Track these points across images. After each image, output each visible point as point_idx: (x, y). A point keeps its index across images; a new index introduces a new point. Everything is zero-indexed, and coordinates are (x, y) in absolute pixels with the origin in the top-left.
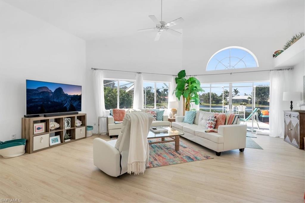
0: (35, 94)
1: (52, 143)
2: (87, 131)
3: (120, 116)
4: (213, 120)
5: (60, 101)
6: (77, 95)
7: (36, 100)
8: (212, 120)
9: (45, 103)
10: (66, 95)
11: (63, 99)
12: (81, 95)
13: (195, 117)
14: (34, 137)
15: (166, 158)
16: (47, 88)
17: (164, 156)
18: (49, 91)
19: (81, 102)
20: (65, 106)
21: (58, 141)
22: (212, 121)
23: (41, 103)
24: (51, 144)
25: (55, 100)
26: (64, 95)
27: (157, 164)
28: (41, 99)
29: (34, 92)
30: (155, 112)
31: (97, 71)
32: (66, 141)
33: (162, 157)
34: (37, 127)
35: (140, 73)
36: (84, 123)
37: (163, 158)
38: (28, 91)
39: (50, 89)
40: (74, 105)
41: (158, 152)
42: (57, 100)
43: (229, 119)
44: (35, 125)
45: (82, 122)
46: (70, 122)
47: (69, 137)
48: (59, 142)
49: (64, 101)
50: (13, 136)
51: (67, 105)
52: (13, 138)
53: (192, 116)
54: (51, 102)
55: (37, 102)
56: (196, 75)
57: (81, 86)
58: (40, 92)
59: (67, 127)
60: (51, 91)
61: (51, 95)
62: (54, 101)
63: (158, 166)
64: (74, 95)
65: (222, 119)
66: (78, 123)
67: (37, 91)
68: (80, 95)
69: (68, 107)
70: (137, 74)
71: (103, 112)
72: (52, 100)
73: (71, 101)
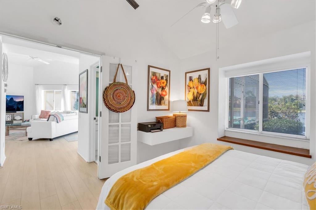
5: (12, 105)
6: (21, 101)
10: (15, 102)
11: (13, 104)
12: (23, 101)
19: (23, 105)
25: (10, 105)
40: (19, 107)
51: (15, 107)
57: (23, 96)
61: (8, 102)
69: (16, 108)
72: (8, 105)
73: (17, 104)
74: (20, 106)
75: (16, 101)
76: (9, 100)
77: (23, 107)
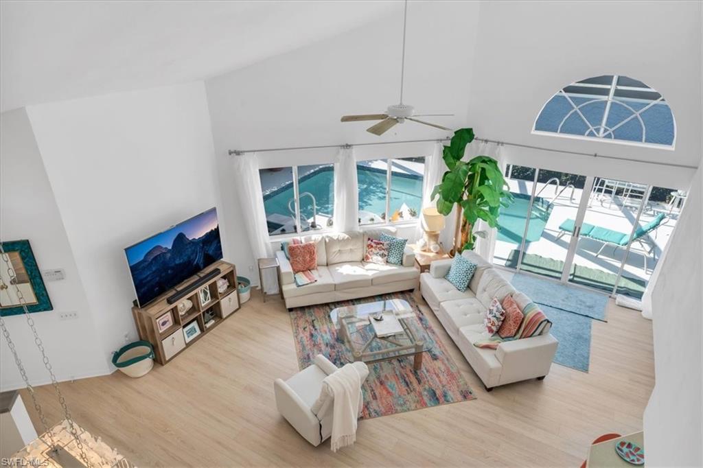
0: (144, 268)
1: (188, 337)
2: (240, 294)
3: (304, 261)
4: (497, 318)
5: (185, 259)
6: (212, 231)
7: (149, 278)
8: (495, 316)
9: (163, 275)
10: (194, 242)
11: (189, 251)
12: (218, 227)
13: (473, 276)
14: (163, 342)
15: (394, 392)
16: (159, 247)
17: (390, 386)
18: (164, 251)
19: (219, 242)
20: (195, 263)
21: (196, 332)
22: (495, 318)
23: (158, 279)
24: (188, 340)
25: (177, 262)
26: (189, 243)
27: (377, 409)
28: (154, 272)
29: (142, 265)
30: (385, 243)
31: (243, 158)
32: (208, 325)
33: (387, 390)
34: (161, 322)
35: (350, 146)
36: (232, 282)
37: (389, 393)
38: (134, 269)
39: (164, 247)
40: (211, 252)
41: (381, 372)
42: (180, 259)
43: (528, 324)
44: (158, 320)
45: (229, 281)
46: (208, 291)
47: (211, 317)
48: (198, 332)
49: (192, 254)
50: (126, 336)
51: (199, 259)
52: (127, 339)
53: (465, 274)
54: (172, 268)
55: (151, 280)
56: (502, 143)
58: (150, 260)
59: (205, 302)
60: (166, 248)
61: (169, 255)
62: (177, 265)
63: (378, 414)
64: (207, 234)
65: (515, 322)
66: (222, 286)
67: (145, 261)
68: (216, 227)
70: (342, 151)
71: (266, 244)
72: (172, 265)
73: (203, 248)
74: (211, 249)
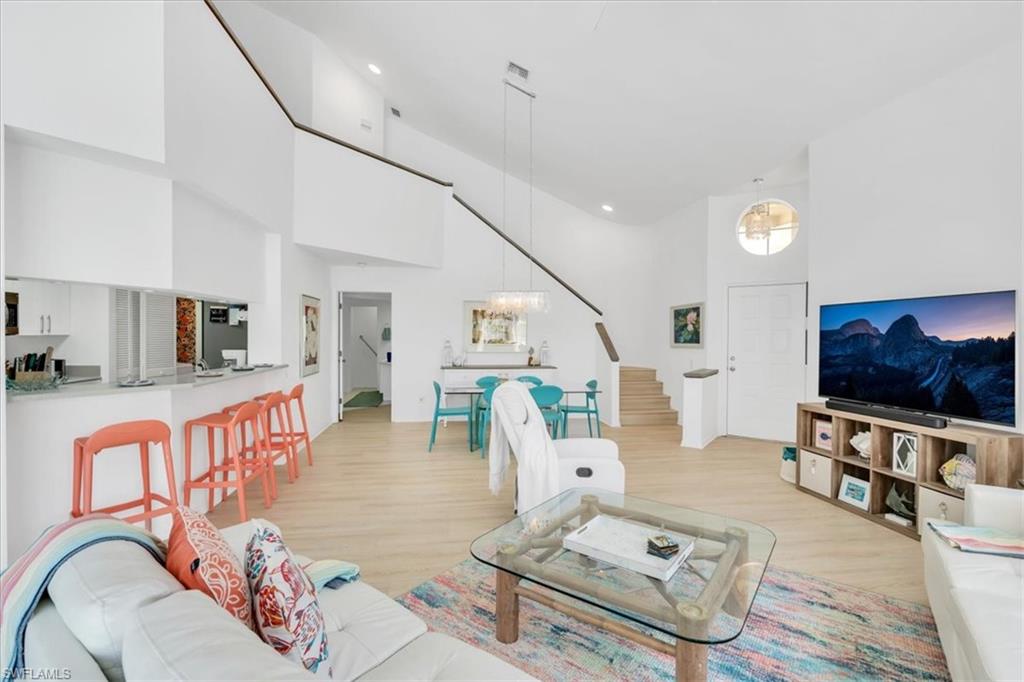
0: (837, 343)
1: (846, 493)
5: (906, 365)
6: (989, 340)
7: (839, 361)
9: (860, 369)
10: (932, 343)
11: (918, 356)
12: (1012, 339)
18: (872, 332)
20: (926, 384)
21: (863, 500)
23: (849, 369)
25: (889, 362)
26: (922, 342)
28: (848, 356)
29: (836, 337)
32: (890, 517)
34: (820, 431)
38: (824, 336)
39: (874, 325)
40: (972, 385)
42: (895, 361)
46: (914, 454)
47: (905, 510)
48: (865, 505)
49: (922, 364)
51: (935, 383)
54: (877, 368)
55: (840, 365)
58: (848, 335)
59: (899, 467)
60: (878, 330)
61: (878, 343)
62: (885, 365)
67: (841, 334)
69: (939, 393)
72: (879, 362)
73: (952, 365)
74: (976, 381)
75: (943, 338)
76: (883, 331)
77: (1010, 391)
